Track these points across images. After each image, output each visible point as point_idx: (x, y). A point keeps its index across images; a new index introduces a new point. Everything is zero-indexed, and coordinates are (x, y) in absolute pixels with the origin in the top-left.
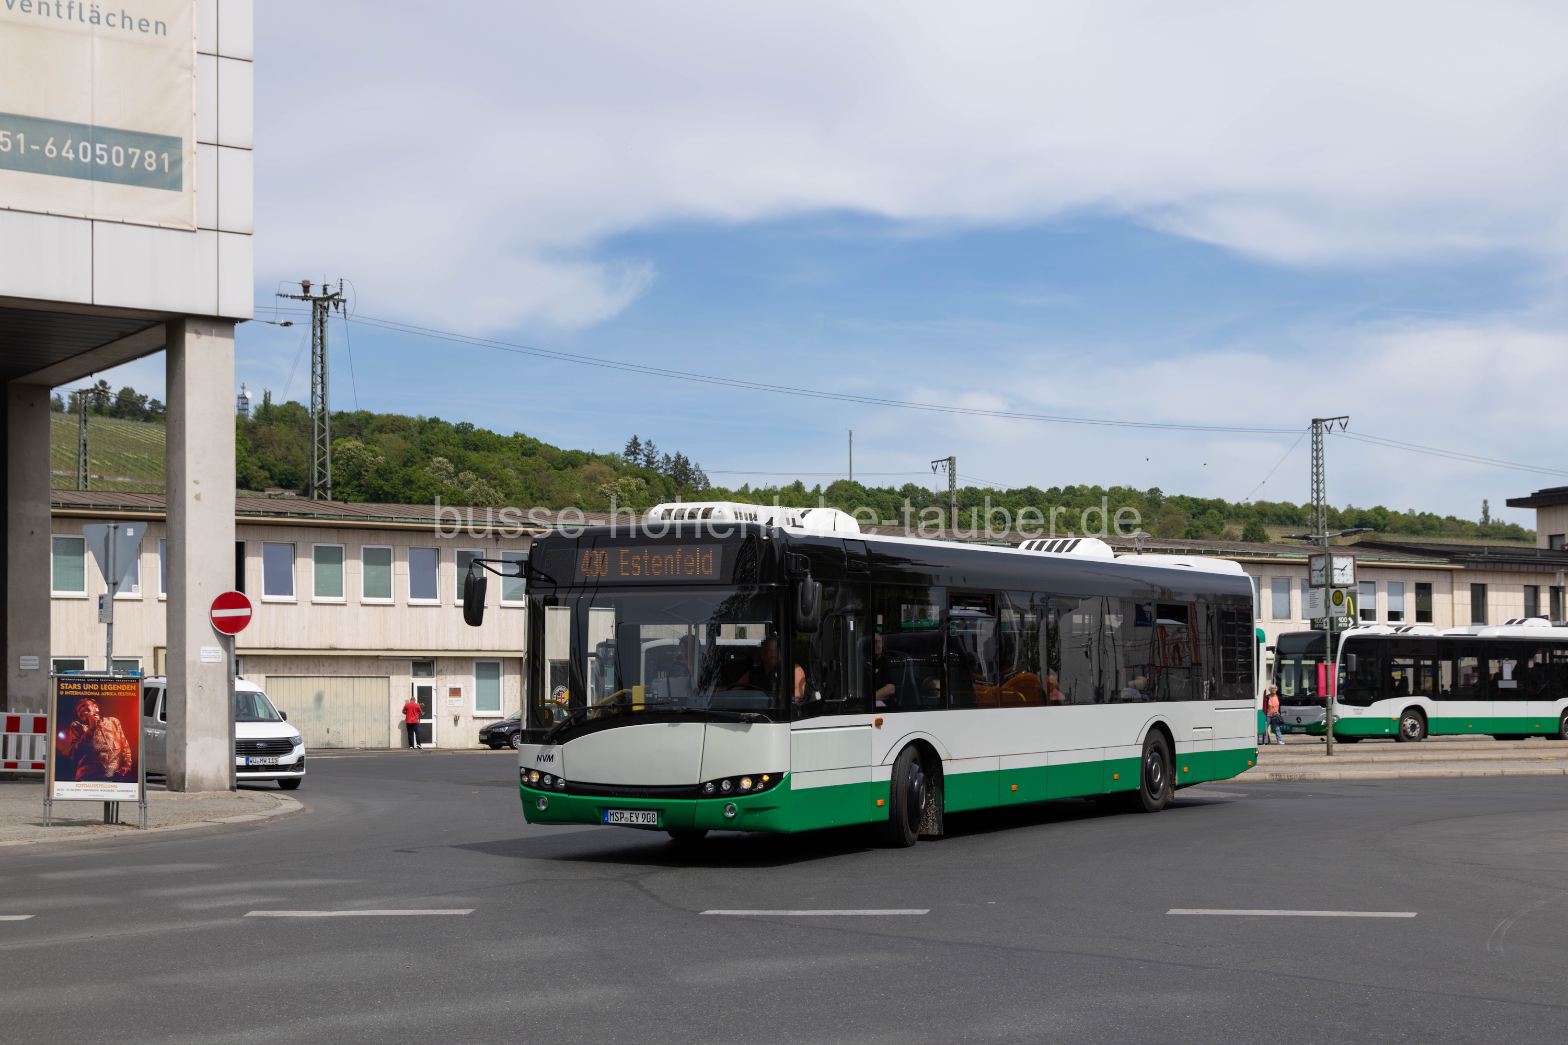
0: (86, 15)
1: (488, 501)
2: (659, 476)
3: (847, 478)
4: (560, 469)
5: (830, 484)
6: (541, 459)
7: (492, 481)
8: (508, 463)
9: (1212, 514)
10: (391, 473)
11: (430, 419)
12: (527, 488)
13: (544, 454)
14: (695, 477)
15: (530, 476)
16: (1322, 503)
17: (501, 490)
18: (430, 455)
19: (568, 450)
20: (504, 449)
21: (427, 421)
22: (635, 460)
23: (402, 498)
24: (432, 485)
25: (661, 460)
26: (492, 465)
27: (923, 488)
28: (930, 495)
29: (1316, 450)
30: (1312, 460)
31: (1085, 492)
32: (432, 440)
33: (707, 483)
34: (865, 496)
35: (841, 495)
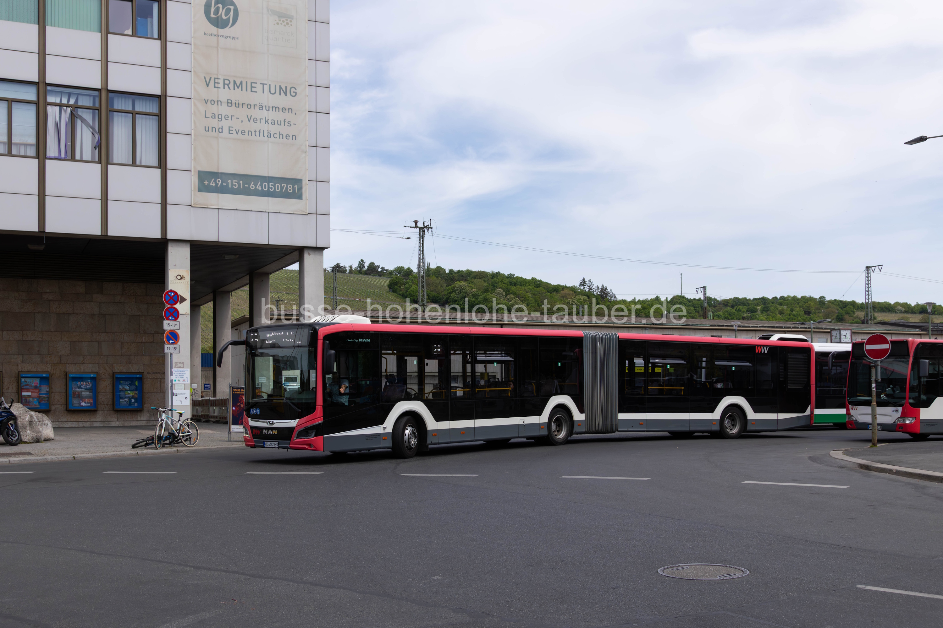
0: (266, 135)
2: (594, 295)
3: (680, 294)
4: (551, 293)
5: (672, 297)
6: (542, 289)
7: (521, 298)
8: (528, 291)
9: (850, 308)
11: (496, 273)
13: (544, 287)
14: (610, 295)
18: (496, 288)
19: (555, 285)
20: (527, 284)
22: (583, 288)
26: (521, 292)
27: (715, 298)
32: (497, 282)
33: (615, 298)
34: (687, 302)
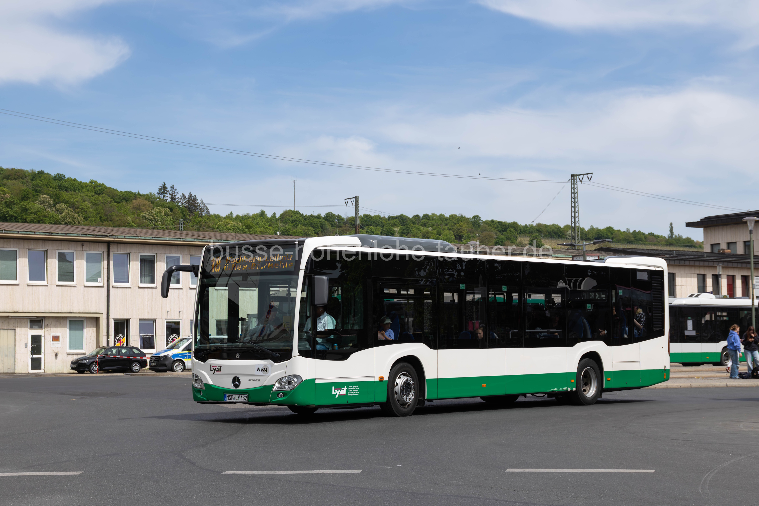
1: (74, 222)
2: (179, 207)
3: (292, 209)
4: (118, 203)
5: (282, 212)
6: (106, 196)
7: (76, 209)
8: (87, 199)
9: (510, 231)
10: (14, 204)
11: (38, 172)
12: (98, 214)
13: (108, 193)
14: (200, 207)
15: (100, 207)
16: (577, 225)
17: (82, 215)
18: (39, 194)
19: (123, 191)
20: (84, 190)
21: (37, 172)
22: (164, 197)
23: (21, 219)
24: (39, 211)
25: (180, 198)
26: (77, 199)
27: (338, 215)
28: (342, 219)
29: (574, 193)
30: (572, 199)
31: (435, 217)
32: (39, 184)
33: (208, 212)
34: (303, 219)
35: (289, 219)
